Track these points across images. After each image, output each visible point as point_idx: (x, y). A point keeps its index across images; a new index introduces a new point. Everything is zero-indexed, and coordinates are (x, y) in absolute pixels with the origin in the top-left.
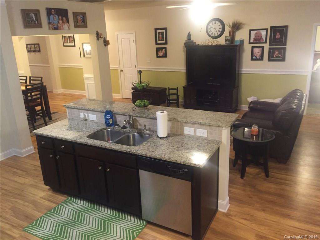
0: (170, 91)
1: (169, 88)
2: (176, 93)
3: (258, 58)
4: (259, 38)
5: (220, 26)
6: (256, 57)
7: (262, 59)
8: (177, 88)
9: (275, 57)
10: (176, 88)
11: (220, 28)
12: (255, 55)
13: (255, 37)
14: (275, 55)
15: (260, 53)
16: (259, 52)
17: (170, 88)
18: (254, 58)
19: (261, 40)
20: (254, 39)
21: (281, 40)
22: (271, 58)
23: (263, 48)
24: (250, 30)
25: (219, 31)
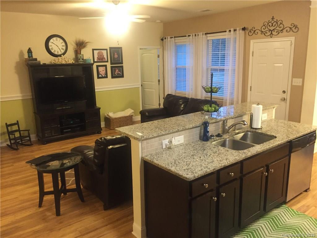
0: (9, 128)
1: (6, 124)
2: (18, 129)
3: (104, 76)
4: (102, 57)
5: (62, 44)
6: (101, 75)
7: (107, 77)
8: (18, 121)
9: (116, 74)
10: (16, 122)
11: (63, 46)
12: (101, 73)
13: (98, 56)
14: (116, 72)
15: (105, 71)
16: (103, 71)
17: (8, 124)
18: (100, 76)
19: (104, 59)
20: (97, 58)
21: (119, 59)
22: (114, 76)
23: (106, 66)
24: (93, 50)
25: (62, 49)
